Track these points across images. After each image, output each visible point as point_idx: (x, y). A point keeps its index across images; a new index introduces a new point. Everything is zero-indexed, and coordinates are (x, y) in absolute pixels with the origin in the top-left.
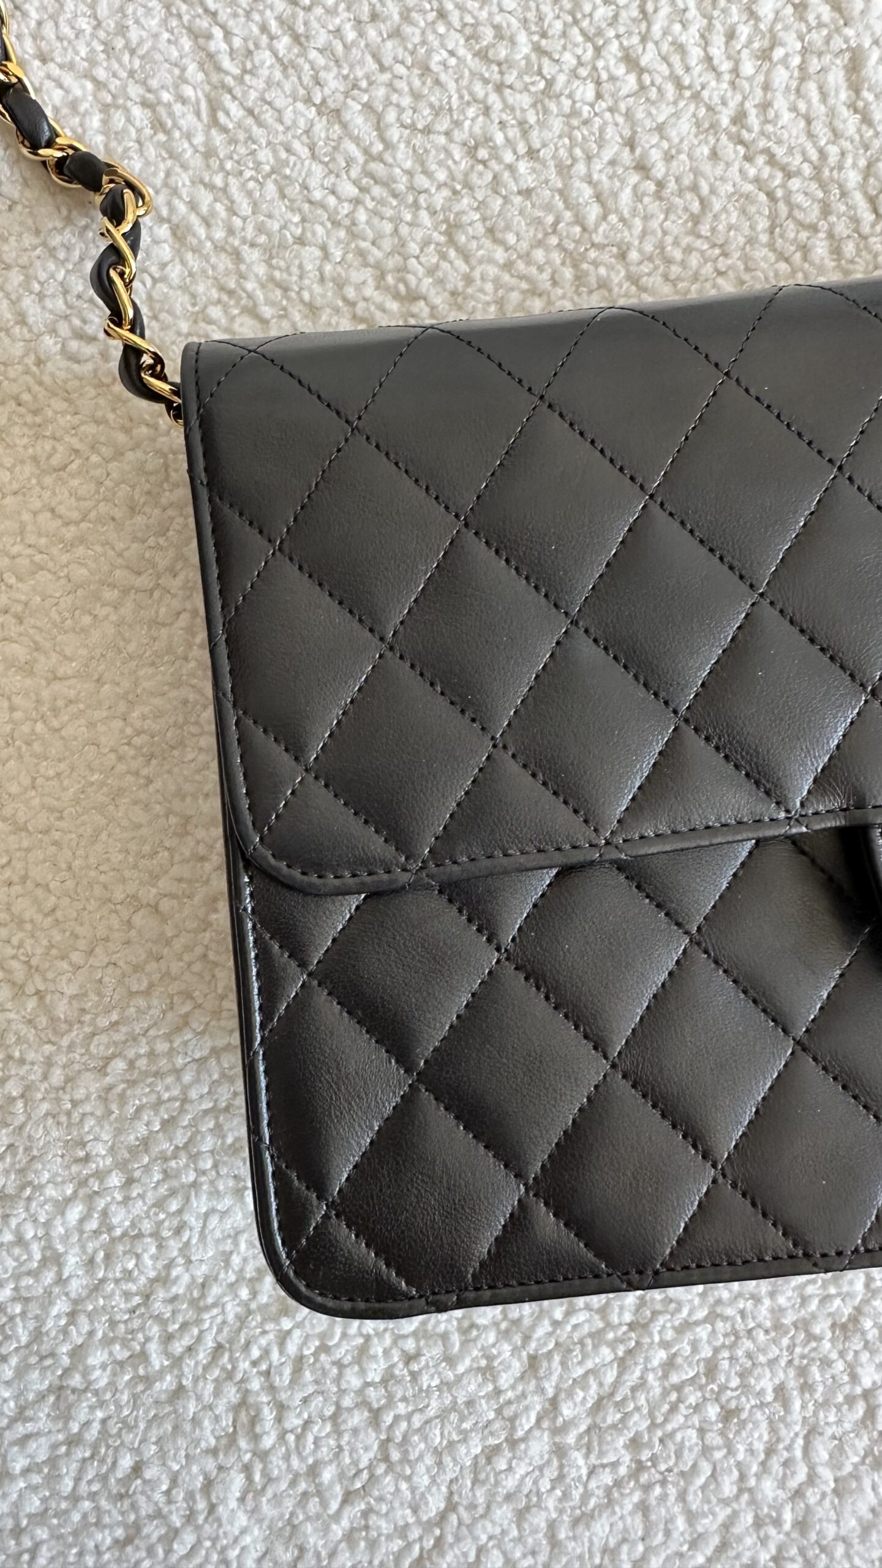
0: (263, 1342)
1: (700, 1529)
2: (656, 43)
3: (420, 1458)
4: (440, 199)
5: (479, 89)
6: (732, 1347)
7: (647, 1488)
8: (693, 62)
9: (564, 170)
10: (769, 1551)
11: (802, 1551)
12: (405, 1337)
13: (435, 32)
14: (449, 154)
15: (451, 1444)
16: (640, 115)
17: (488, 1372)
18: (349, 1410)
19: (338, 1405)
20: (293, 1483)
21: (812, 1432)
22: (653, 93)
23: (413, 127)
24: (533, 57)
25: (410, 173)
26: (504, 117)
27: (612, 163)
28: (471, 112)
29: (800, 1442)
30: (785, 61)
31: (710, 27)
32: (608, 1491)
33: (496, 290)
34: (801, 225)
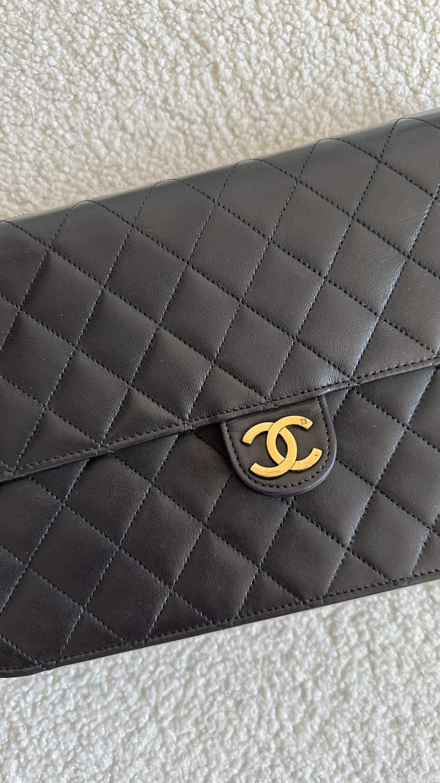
0: (16, 698)
1: (233, 757)
2: (123, 72)
3: (96, 742)
4: (31, 156)
5: (44, 103)
6: (235, 672)
7: (205, 742)
8: (141, 78)
9: (87, 134)
10: (267, 764)
11: (282, 762)
12: (81, 688)
13: (20, 80)
14: (34, 135)
15: (110, 735)
16: (119, 105)
17: (123, 699)
18: (61, 725)
19: (55, 722)
20: (40, 761)
21: (278, 706)
22: (124, 94)
23: (15, 125)
24: (67, 85)
25: (16, 146)
26: (57, 114)
27: (110, 128)
28: (41, 114)
29: (274, 710)
30: (182, 72)
31: (147, 61)
32: (187, 746)
33: (63, 194)
34: (200, 145)
